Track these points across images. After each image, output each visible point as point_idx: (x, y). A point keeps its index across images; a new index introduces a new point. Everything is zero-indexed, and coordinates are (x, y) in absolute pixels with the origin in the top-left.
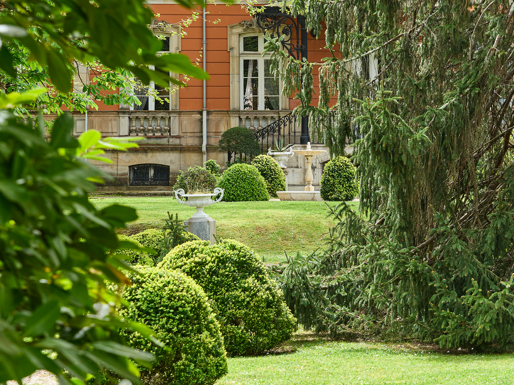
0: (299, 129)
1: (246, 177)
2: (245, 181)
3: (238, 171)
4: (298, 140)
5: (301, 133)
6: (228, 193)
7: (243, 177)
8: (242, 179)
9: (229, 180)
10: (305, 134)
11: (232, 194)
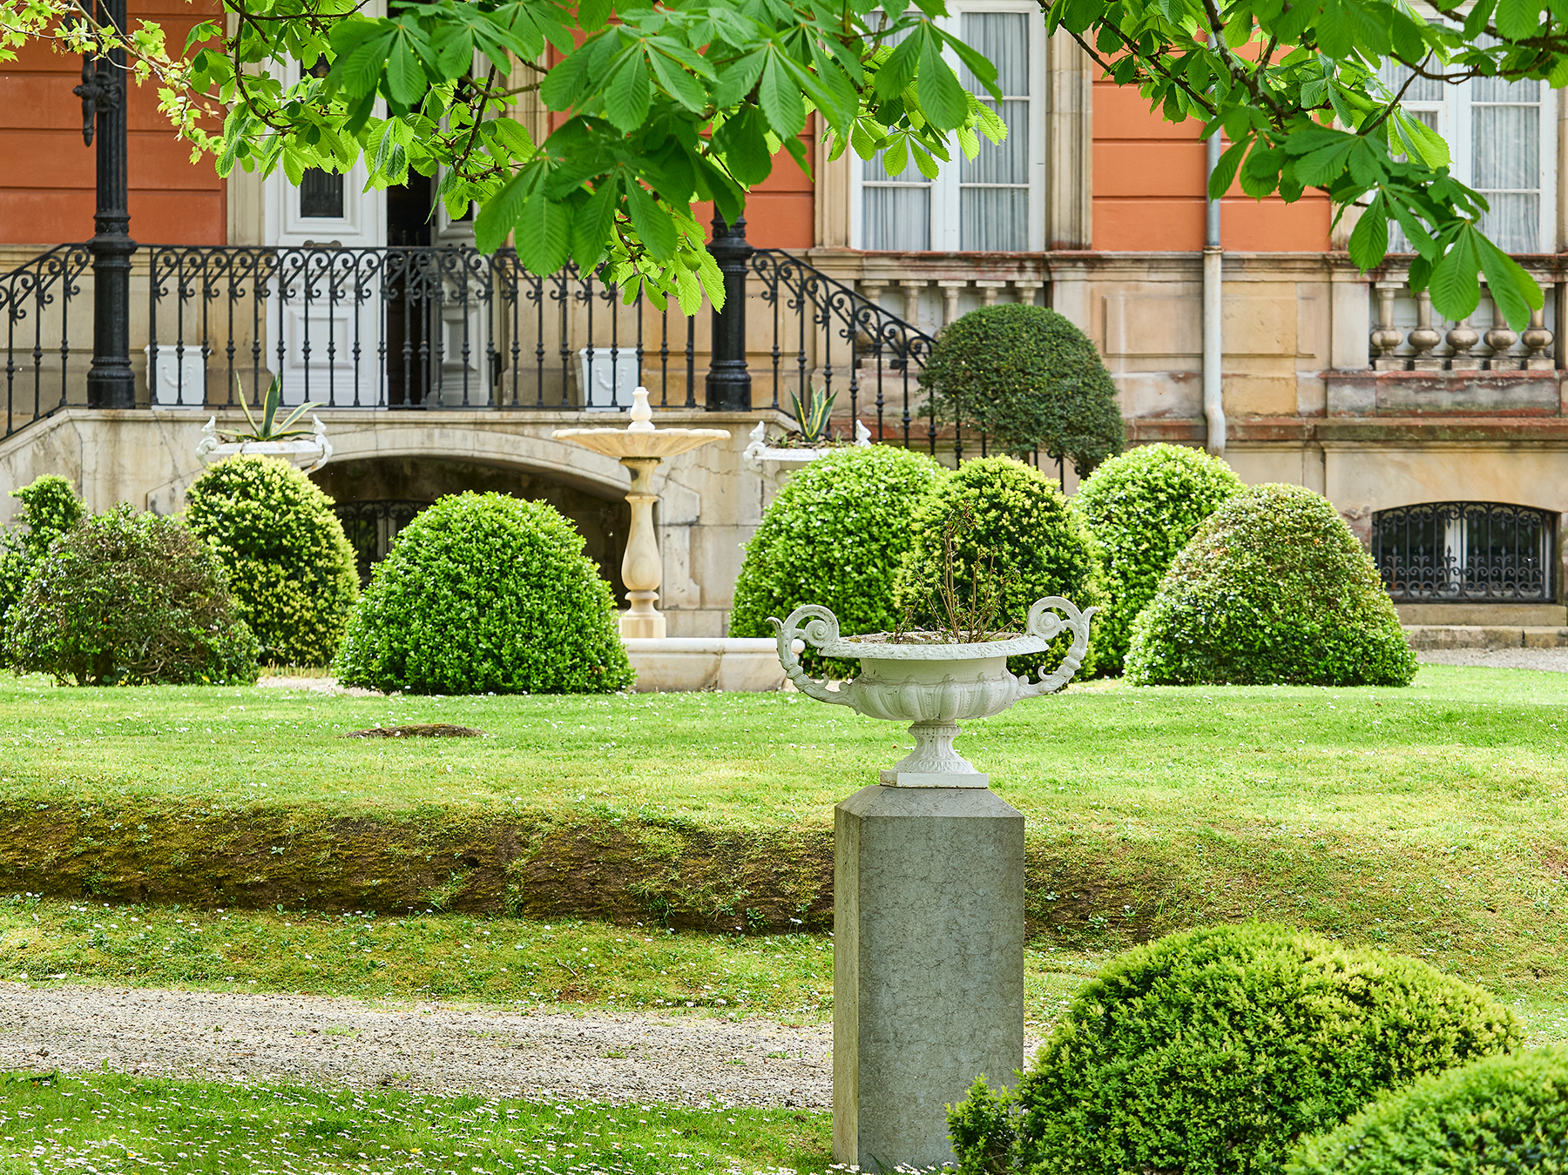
0: (83, 334)
1: (545, 566)
2: (542, 587)
3: (494, 534)
4: (79, 386)
5: (91, 357)
6: (463, 646)
7: (525, 564)
8: (524, 576)
9: (458, 579)
10: (116, 359)
11: (488, 654)
